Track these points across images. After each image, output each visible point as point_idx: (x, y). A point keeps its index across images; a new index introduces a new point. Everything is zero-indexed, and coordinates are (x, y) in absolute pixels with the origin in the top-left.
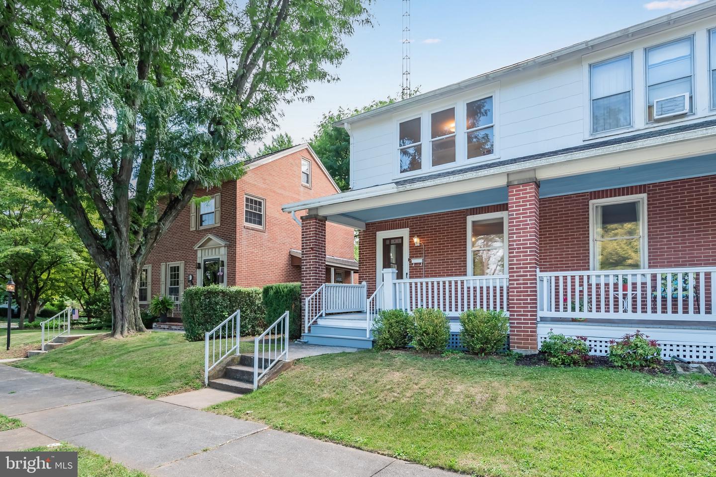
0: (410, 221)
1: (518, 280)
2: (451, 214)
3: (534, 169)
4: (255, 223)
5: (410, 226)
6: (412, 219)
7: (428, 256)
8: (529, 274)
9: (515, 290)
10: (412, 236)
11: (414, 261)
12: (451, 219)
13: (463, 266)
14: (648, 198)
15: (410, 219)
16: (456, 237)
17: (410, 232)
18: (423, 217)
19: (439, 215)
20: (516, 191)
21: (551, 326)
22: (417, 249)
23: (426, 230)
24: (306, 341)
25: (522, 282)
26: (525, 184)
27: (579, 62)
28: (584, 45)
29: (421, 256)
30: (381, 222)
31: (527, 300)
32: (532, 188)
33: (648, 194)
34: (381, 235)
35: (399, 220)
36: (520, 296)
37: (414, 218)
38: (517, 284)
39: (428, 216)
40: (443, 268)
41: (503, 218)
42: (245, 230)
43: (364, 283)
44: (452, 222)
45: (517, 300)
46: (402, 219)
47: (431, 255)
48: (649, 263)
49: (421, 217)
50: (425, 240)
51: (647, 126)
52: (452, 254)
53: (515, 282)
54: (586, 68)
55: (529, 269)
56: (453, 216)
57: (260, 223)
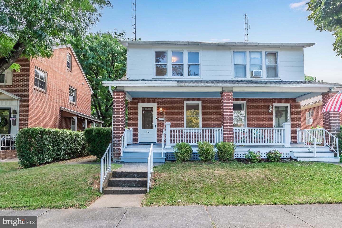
0: (157, 100)
1: (227, 130)
2: (177, 99)
3: (232, 87)
4: (40, 87)
5: (157, 102)
6: (158, 99)
7: (167, 117)
8: (231, 128)
9: (226, 134)
10: (158, 107)
11: (160, 119)
12: (177, 101)
13: (182, 123)
14: (247, 103)
15: (157, 99)
16: (179, 110)
17: (157, 105)
18: (164, 98)
19: (172, 99)
20: (226, 94)
21: (249, 148)
22: (161, 113)
23: (165, 105)
24: (123, 161)
25: (229, 131)
26: (229, 92)
27: (230, 49)
28: (235, 43)
29: (163, 117)
30: (141, 98)
31: (231, 138)
32: (232, 94)
33: (247, 102)
34: (141, 105)
35: (151, 99)
36: (228, 136)
37: (159, 98)
38: (227, 132)
39: (167, 98)
40: (174, 123)
41: (199, 104)
42: (34, 91)
43: (131, 129)
44: (178, 103)
45: (227, 138)
46: (153, 98)
47: (168, 117)
48: (247, 126)
49: (163, 99)
50: (165, 110)
51: (250, 78)
52: (178, 117)
53: (226, 131)
54: (232, 52)
55: (231, 126)
56: (178, 100)
57: (43, 87)
